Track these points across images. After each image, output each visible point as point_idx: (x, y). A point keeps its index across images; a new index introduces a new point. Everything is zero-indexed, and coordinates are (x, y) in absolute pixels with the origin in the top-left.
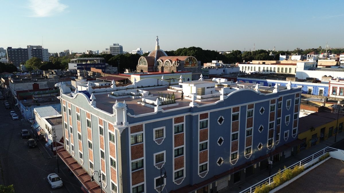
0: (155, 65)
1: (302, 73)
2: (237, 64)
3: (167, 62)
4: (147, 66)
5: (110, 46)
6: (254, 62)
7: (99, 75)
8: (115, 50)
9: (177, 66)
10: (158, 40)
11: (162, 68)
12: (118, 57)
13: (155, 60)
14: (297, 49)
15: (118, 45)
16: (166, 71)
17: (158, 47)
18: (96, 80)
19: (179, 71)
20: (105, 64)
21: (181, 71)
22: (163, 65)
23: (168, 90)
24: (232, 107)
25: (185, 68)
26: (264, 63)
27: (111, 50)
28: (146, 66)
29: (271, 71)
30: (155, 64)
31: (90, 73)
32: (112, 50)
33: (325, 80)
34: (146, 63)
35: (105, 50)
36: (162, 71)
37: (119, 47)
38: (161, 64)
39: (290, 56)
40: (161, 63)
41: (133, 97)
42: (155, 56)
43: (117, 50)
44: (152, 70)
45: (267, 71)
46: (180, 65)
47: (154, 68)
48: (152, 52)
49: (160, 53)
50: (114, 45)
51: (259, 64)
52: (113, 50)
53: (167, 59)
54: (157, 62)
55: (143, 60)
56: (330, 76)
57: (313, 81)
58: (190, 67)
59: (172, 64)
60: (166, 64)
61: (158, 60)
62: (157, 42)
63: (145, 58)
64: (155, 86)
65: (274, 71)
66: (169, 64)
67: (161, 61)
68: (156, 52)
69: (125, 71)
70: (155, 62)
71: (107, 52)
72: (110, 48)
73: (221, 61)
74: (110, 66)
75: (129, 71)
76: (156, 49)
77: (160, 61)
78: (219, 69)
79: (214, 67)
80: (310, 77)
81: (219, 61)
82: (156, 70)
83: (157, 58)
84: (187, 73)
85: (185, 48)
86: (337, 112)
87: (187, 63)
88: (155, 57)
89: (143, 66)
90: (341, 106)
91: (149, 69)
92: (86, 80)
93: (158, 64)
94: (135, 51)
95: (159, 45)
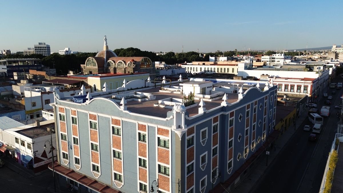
0: (105, 67)
1: (243, 72)
2: (180, 65)
3: (120, 63)
4: (97, 67)
5: (35, 45)
6: (194, 63)
7: (42, 78)
8: (41, 50)
9: (134, 67)
10: (106, 40)
11: (115, 69)
12: (51, 58)
13: (105, 60)
14: (218, 51)
15: (45, 44)
16: (119, 72)
17: (107, 47)
18: (42, 83)
19: (135, 72)
20: (41, 66)
21: (137, 72)
22: (115, 66)
23: (160, 91)
24: (246, 105)
25: (141, 68)
26: (204, 64)
27: (35, 50)
28: (95, 67)
29: (211, 71)
30: (105, 65)
31: (29, 76)
32: (37, 50)
33: (263, 78)
34: (95, 64)
35: (27, 49)
36: (115, 72)
37: (46, 46)
38: (113, 65)
39: (218, 58)
40: (112, 63)
41: (140, 100)
42: (104, 56)
43: (44, 50)
44: (102, 72)
45: (208, 71)
46: (136, 66)
47: (105, 69)
48: (100, 52)
49: (109, 54)
50: (40, 44)
51: (199, 65)
52: (39, 50)
53: (119, 60)
54: (107, 62)
55: (91, 61)
56: (267, 75)
57: (253, 79)
58: (146, 68)
59: (126, 65)
60: (119, 65)
61: (108, 61)
62: (105, 42)
63: (94, 59)
64: (142, 88)
65: (214, 71)
66: (122, 65)
67: (113, 62)
68: (105, 52)
69: (68, 73)
70: (105, 63)
71: (29, 52)
72: (35, 47)
73: (164, 62)
74: (47, 68)
75: (74, 74)
76: (105, 49)
77: (111, 62)
78: (168, 70)
79: (162, 68)
80: (250, 76)
81: (162, 62)
82: (107, 71)
83: (108, 59)
84: (145, 74)
85: (122, 49)
86: (289, 104)
87: (143, 64)
88: (105, 58)
89: (91, 67)
90: (287, 100)
91: (99, 70)
92: (33, 84)
93: (109, 65)
94: (63, 51)
95: (107, 45)
